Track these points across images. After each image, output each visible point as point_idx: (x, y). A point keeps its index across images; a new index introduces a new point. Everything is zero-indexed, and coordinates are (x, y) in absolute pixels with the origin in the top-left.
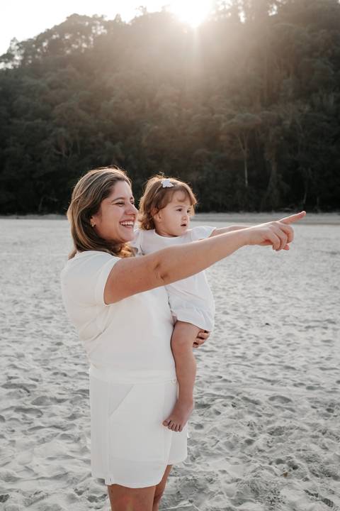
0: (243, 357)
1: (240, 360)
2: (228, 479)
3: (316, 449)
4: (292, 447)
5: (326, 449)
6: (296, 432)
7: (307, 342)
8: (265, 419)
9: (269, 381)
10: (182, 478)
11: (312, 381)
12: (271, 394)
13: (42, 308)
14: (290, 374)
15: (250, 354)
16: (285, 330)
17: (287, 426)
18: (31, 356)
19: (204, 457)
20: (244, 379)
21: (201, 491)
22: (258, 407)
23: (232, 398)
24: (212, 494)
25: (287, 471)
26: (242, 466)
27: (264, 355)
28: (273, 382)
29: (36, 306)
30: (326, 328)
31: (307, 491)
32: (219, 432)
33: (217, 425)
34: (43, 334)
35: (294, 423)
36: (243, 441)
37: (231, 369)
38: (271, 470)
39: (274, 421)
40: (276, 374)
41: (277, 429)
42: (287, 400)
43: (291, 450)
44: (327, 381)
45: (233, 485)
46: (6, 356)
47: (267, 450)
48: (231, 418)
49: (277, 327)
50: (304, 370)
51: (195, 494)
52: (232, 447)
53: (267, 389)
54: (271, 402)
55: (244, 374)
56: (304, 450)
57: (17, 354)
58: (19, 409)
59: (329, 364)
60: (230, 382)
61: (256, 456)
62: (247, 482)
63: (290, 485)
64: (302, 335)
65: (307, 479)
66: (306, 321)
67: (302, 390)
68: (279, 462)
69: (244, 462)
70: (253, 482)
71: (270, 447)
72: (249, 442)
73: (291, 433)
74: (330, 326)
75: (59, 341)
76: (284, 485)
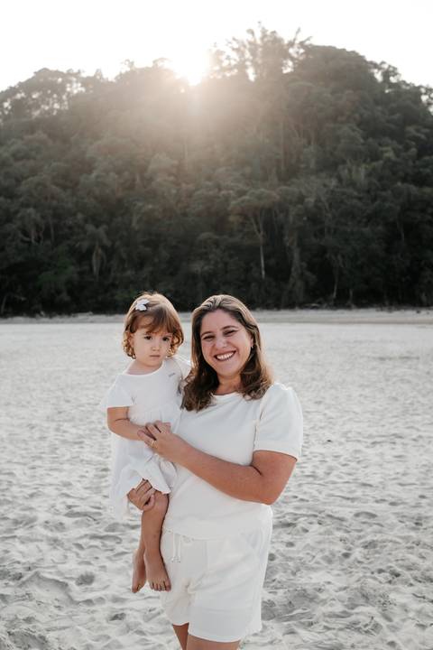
0: (313, 476)
1: (310, 479)
2: (336, 588)
3: (413, 558)
4: (390, 557)
5: (423, 558)
6: (390, 544)
7: (377, 459)
8: (356, 534)
9: (348, 499)
10: (291, 589)
11: (393, 497)
12: (355, 511)
13: (65, 432)
14: (368, 490)
15: (320, 472)
16: (350, 447)
17: (380, 540)
18: (79, 485)
19: (305, 572)
20: (321, 497)
21: (312, 600)
22: (344, 523)
23: (315, 516)
24: (324, 602)
25: (390, 578)
26: (344, 577)
27: (335, 473)
28: (353, 500)
29: (57, 430)
30: (394, 443)
31: (414, 595)
32: (313, 549)
33: (309, 541)
34: (82, 461)
35: (385, 537)
36: (340, 555)
37: (305, 488)
38: (375, 579)
39: (364, 536)
40: (354, 491)
41: (370, 543)
42: (373, 516)
43: (389, 561)
44: (410, 496)
45: (342, 593)
46: (51, 485)
47: (366, 561)
48: (320, 534)
49: (341, 444)
50: (381, 486)
51: (307, 603)
52: (330, 562)
53: (349, 507)
54: (357, 519)
55: (320, 493)
56: (402, 560)
57: (62, 482)
58: (94, 537)
59: (405, 480)
60: (307, 501)
61: (357, 567)
62: (356, 589)
63: (396, 590)
64: (370, 451)
65: (411, 585)
66: (370, 436)
67: (384, 506)
68: (380, 571)
69: (346, 574)
70: (362, 588)
71: (368, 559)
72: (346, 555)
73: (385, 546)
74: (398, 440)
75: (103, 467)
76: (391, 590)
